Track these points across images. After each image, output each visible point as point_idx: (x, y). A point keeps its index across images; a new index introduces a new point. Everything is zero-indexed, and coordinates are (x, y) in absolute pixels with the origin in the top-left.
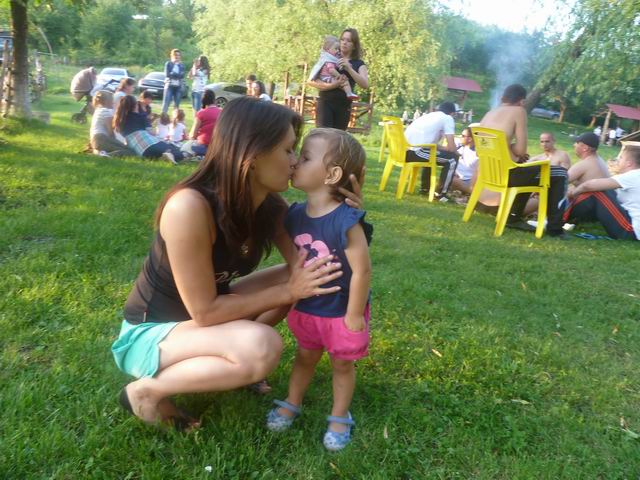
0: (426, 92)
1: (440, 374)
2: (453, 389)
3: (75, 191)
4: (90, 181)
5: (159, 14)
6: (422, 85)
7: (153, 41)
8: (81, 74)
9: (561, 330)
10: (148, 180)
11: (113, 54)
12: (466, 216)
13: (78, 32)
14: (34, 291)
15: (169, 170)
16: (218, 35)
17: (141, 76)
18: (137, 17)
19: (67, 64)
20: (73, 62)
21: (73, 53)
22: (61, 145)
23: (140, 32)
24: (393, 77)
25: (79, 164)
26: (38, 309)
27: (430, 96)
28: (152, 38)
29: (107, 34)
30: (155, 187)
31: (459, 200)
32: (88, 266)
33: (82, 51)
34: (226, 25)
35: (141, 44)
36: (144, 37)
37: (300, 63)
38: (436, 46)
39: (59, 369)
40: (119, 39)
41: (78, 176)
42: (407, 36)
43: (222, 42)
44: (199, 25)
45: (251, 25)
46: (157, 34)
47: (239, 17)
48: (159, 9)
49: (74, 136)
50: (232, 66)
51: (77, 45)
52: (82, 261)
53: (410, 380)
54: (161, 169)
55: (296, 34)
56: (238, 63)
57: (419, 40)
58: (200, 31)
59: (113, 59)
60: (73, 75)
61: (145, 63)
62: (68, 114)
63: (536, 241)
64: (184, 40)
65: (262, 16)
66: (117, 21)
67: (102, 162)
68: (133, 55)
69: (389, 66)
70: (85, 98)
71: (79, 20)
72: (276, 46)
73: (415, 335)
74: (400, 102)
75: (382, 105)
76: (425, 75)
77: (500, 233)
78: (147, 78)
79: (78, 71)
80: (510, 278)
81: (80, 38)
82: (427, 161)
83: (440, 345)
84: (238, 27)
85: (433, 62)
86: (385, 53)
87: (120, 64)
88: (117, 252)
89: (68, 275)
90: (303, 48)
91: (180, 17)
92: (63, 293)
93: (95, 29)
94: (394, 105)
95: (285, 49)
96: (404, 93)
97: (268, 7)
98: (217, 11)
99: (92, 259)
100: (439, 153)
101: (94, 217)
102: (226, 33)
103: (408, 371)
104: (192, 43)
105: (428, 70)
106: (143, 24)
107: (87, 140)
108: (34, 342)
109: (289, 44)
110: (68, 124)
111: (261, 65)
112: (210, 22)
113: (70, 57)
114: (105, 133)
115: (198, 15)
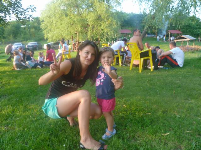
0: (114, 35)
3: (12, 82)
4: (16, 77)
5: (29, 24)
6: (113, 33)
9: (159, 94)
10: (34, 74)
11: (16, 39)
12: (131, 68)
13: (4, 34)
16: (49, 28)
17: (27, 44)
18: (22, 26)
19: (2, 44)
20: (4, 43)
21: (3, 40)
22: (5, 69)
23: (24, 31)
24: (104, 32)
25: (11, 73)
26: (7, 115)
27: (116, 36)
28: (28, 32)
29: (13, 33)
33: (6, 39)
34: (51, 25)
35: (25, 34)
36: (26, 32)
37: (75, 33)
38: (115, 21)
40: (18, 34)
41: (12, 77)
42: (106, 20)
43: (51, 30)
44: (42, 26)
45: (59, 24)
46: (29, 31)
47: (54, 22)
48: (29, 23)
49: (8, 66)
50: (55, 37)
51: (4, 38)
55: (73, 24)
57: (110, 21)
58: (43, 28)
59: (17, 40)
61: (27, 40)
62: (5, 60)
64: (38, 31)
65: (61, 20)
66: (16, 29)
67: (18, 72)
68: (23, 38)
69: (102, 30)
70: (10, 54)
71: (4, 30)
72: (67, 29)
74: (107, 39)
75: (102, 41)
76: (113, 30)
80: (144, 83)
81: (5, 35)
82: (117, 55)
84: (55, 25)
85: (115, 26)
86: (100, 26)
87: (19, 42)
90: (75, 28)
91: (36, 24)
93: (9, 32)
94: (106, 41)
95: (70, 29)
96: (108, 36)
97: (63, 18)
98: (48, 21)
101: (19, 88)
102: (51, 27)
104: (41, 32)
106: (25, 28)
107: (13, 66)
109: (71, 28)
110: (6, 62)
111: (64, 35)
112: (46, 25)
114: (18, 63)
115: (42, 23)
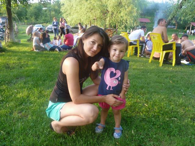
0: (134, 24)
1: (147, 112)
2: (152, 116)
3: (30, 63)
4: (34, 59)
5: (50, 7)
6: (132, 21)
7: (49, 16)
8: (29, 27)
9: (184, 95)
10: (51, 58)
11: (38, 20)
12: (150, 61)
13: (27, 15)
14: (21, 94)
15: (57, 54)
16: (68, 12)
17: (46, 26)
18: (44, 9)
19: (24, 25)
20: (26, 24)
21: (26, 21)
22: (25, 49)
23: (45, 13)
24: (123, 20)
25: (30, 54)
26: (22, 100)
27: (135, 25)
28: (49, 15)
29: (35, 15)
30: (54, 60)
31: (147, 56)
32: (36, 85)
33: (28, 20)
34: (71, 9)
35: (46, 17)
36: (46, 15)
37: (94, 18)
38: (135, 9)
39: (30, 118)
40: (39, 16)
41: (30, 58)
42: (126, 6)
43: (70, 14)
44: (62, 9)
45: (78, 8)
46: (50, 13)
47: (74, 6)
49: (28, 46)
50: (73, 21)
51: (27, 19)
52: (34, 84)
53: (138, 114)
54: (55, 54)
55: (92, 9)
56: (75, 20)
57: (130, 8)
58: (63, 11)
59: (38, 22)
60: (27, 28)
61: (47, 22)
62: (26, 40)
63: (173, 67)
64: (58, 14)
65: (81, 5)
66: (38, 10)
67: (37, 53)
68: (44, 20)
69: (122, 17)
70: (30, 34)
71: (27, 11)
72: (86, 14)
73: (138, 100)
74: (126, 27)
75: (120, 29)
76: (133, 18)
77: (161, 66)
78: (48, 27)
79: (27, 27)
80: (166, 79)
81: (27, 16)
82: (136, 45)
83: (147, 102)
84: (74, 9)
85: (135, 14)
86: (120, 13)
87: (40, 23)
88: (44, 81)
89: (30, 89)
90: (94, 13)
91: (57, 8)
92: (29, 94)
93: (31, 14)
94: (124, 28)
95: (89, 14)
96: (127, 24)
97: (83, 2)
98: (68, 5)
99: (37, 83)
100: (140, 42)
101: (36, 70)
102: (71, 11)
103: (137, 112)
104: (61, 15)
105: (133, 17)
106: (46, 11)
107: (32, 47)
108: (22, 110)
109: (90, 13)
110: (26, 43)
111: (82, 20)
112: (66, 8)
113: (25, 23)
114: (37, 44)
115: (62, 6)
